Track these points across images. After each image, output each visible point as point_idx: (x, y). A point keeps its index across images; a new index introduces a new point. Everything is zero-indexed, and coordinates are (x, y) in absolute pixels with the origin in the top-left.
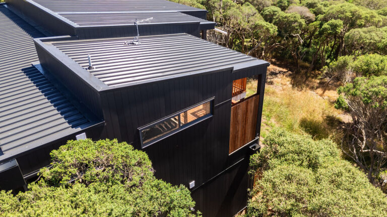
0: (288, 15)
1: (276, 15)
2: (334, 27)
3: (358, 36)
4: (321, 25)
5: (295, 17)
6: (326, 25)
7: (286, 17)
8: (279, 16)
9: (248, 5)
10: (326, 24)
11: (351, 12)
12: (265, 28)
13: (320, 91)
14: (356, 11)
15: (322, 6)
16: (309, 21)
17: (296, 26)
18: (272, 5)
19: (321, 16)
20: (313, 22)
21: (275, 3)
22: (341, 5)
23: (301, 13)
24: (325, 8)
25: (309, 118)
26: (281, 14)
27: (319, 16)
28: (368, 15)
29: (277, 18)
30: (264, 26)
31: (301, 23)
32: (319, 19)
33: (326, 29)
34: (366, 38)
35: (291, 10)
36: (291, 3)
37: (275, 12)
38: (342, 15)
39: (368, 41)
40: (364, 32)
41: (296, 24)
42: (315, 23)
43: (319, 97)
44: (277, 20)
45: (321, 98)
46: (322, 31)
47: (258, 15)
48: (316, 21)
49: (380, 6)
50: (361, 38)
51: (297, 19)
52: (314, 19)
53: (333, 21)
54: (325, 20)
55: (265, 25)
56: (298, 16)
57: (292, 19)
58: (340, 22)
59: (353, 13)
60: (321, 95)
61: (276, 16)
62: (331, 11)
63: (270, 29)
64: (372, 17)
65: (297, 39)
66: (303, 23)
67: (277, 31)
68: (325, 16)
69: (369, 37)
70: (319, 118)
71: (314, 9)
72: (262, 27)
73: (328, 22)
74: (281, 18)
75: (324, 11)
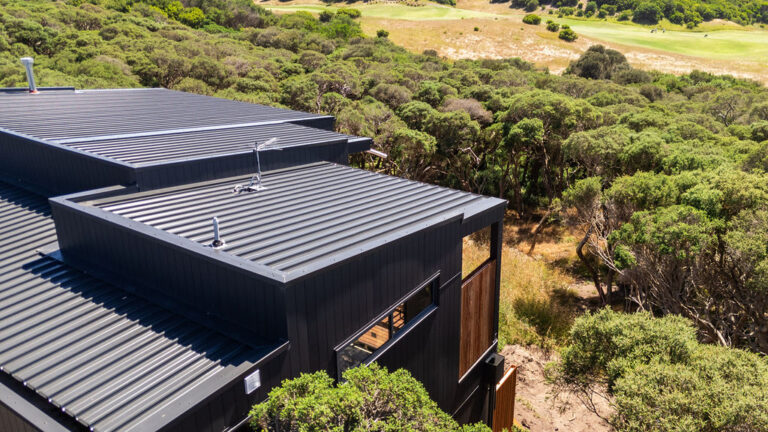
0: (449, 115)
1: (425, 117)
2: (529, 131)
3: (586, 144)
4: (506, 129)
5: (461, 118)
6: (515, 129)
7: (445, 120)
8: (432, 117)
9: (371, 102)
10: (515, 126)
11: (552, 105)
12: (414, 141)
13: (525, 246)
14: (560, 104)
15: (500, 96)
16: (485, 124)
17: (467, 134)
18: (414, 98)
19: (501, 114)
20: (490, 125)
21: (417, 95)
22: (530, 93)
23: (469, 110)
24: (505, 99)
25: (527, 298)
26: (434, 113)
27: (498, 113)
28: (580, 109)
29: (429, 122)
30: (413, 137)
31: (473, 128)
32: (499, 118)
33: (516, 135)
34: (598, 146)
35: (450, 107)
36: (446, 94)
37: (423, 110)
38: (539, 111)
39: (603, 151)
40: (593, 137)
41: (466, 131)
42: (494, 126)
43: (526, 257)
44: (430, 125)
45: (531, 258)
46: (511, 139)
47: (395, 118)
48: (494, 122)
49: (588, 91)
50: (590, 148)
51: (466, 121)
52: (491, 120)
53: (526, 121)
54: (510, 120)
55: (414, 135)
56: (467, 115)
57: (457, 122)
58: (537, 122)
59: (556, 106)
60: (529, 254)
61: (428, 118)
62: (519, 105)
63: (424, 142)
64: (587, 110)
65: (468, 157)
66: (478, 127)
67: (437, 145)
68: (509, 114)
69: (603, 144)
70: (542, 296)
71: (487, 103)
72: (408, 139)
73: (518, 124)
74: (436, 122)
75: (505, 105)
